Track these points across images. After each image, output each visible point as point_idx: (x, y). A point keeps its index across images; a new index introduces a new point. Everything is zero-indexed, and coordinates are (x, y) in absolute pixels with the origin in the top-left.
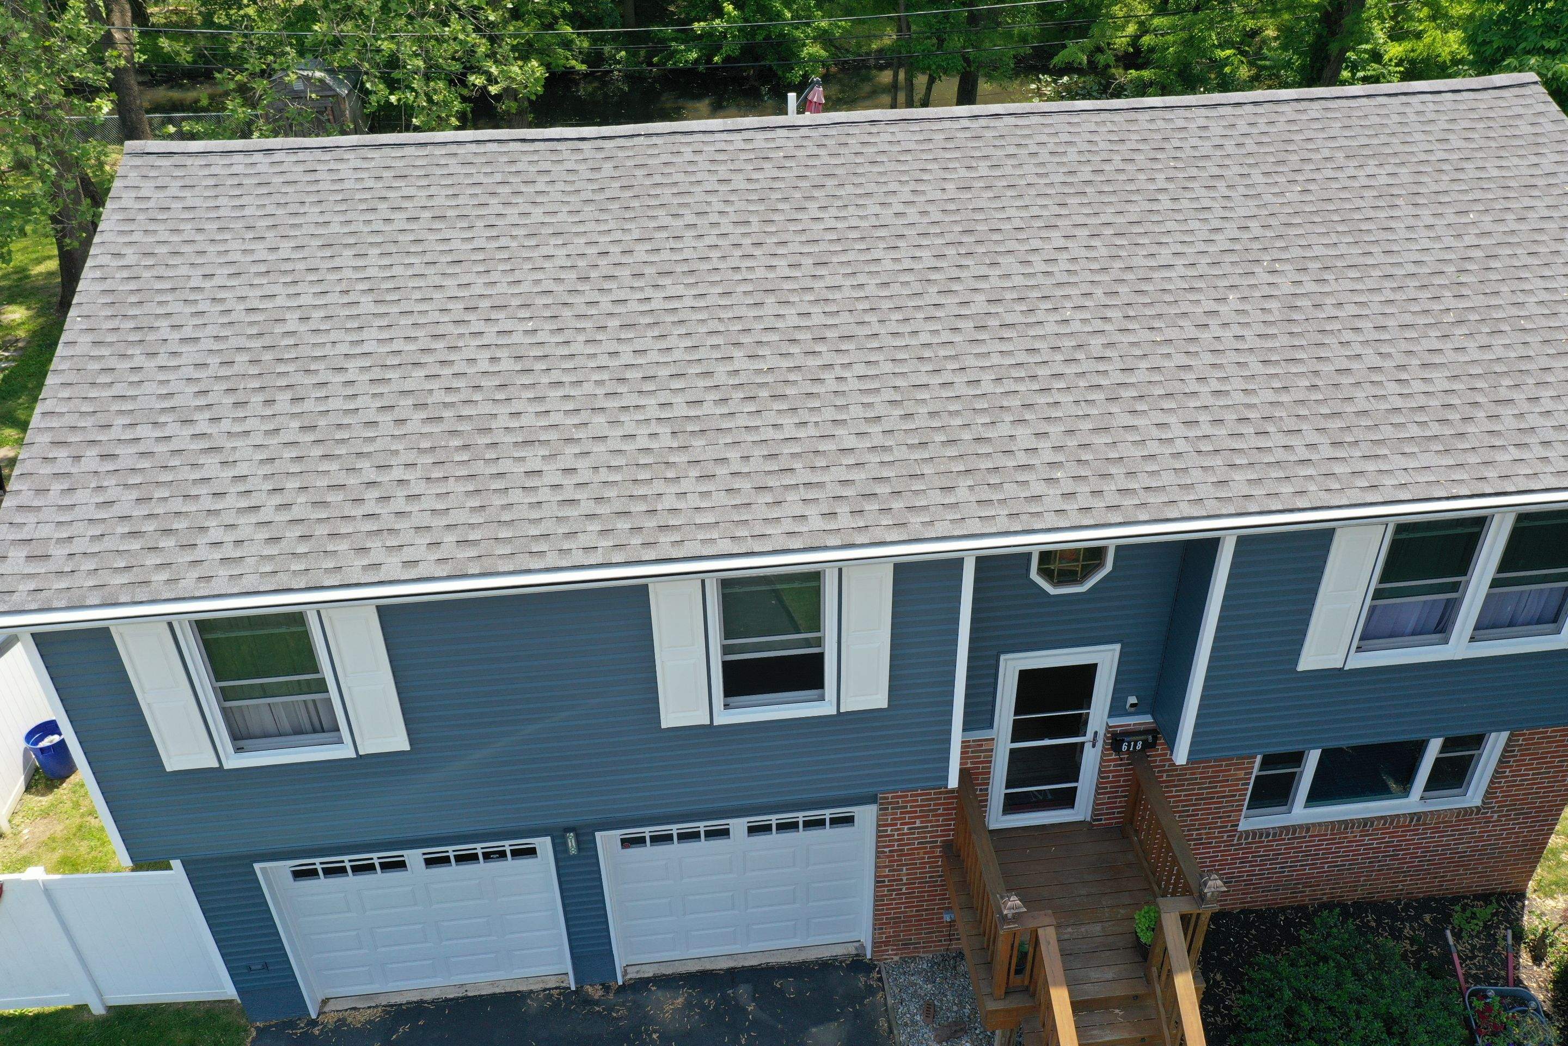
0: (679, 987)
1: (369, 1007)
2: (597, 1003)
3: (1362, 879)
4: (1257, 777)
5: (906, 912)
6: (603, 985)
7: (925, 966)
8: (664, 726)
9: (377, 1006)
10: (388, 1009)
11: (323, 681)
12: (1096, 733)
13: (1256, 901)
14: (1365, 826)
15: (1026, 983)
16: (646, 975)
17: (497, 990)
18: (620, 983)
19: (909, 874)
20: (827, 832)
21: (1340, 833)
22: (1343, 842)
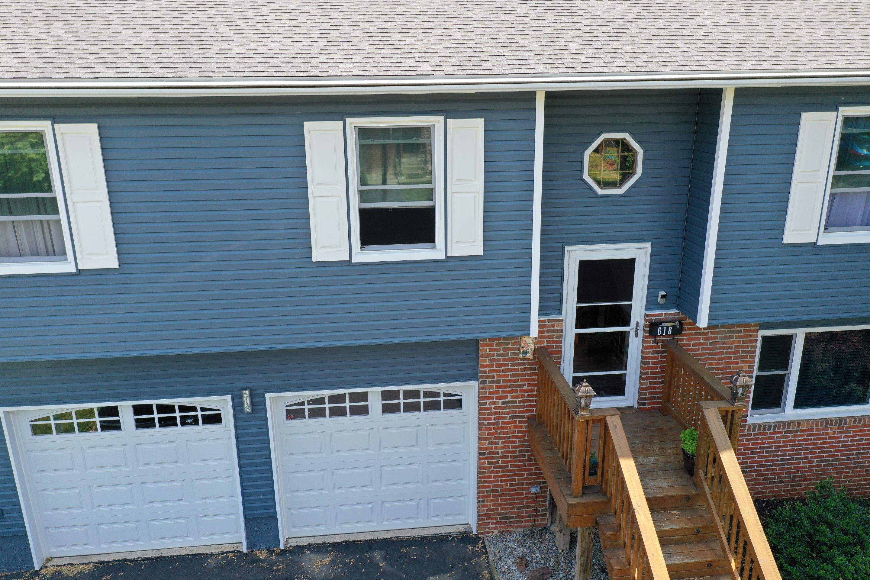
0: (327, 552)
1: (83, 564)
2: (263, 561)
3: (843, 475)
4: (757, 377)
5: (502, 486)
6: (269, 550)
7: (518, 537)
8: (314, 260)
9: (89, 563)
10: (98, 565)
11: (54, 199)
12: (637, 323)
13: (766, 493)
14: (840, 424)
15: (599, 480)
16: (303, 544)
17: (185, 553)
18: (282, 548)
19: (503, 448)
20: (442, 414)
21: (824, 429)
22: (825, 438)
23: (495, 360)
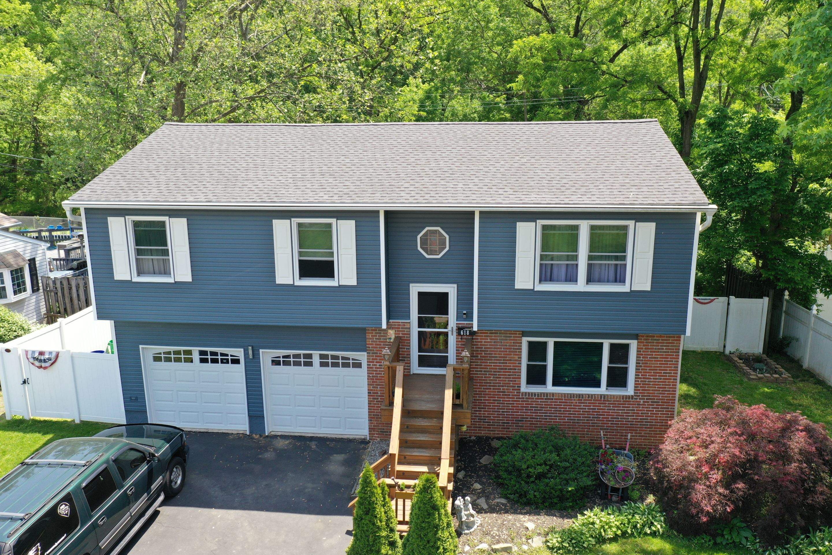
0: (289, 439)
2: (256, 440)
4: (527, 365)
6: (260, 435)
8: (277, 283)
11: (167, 250)
12: (452, 328)
14: (579, 397)
16: (277, 434)
17: (220, 432)
18: (266, 435)
19: (381, 391)
20: (351, 369)
21: (569, 400)
22: (571, 405)
23: (374, 341)
